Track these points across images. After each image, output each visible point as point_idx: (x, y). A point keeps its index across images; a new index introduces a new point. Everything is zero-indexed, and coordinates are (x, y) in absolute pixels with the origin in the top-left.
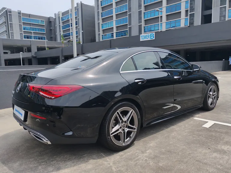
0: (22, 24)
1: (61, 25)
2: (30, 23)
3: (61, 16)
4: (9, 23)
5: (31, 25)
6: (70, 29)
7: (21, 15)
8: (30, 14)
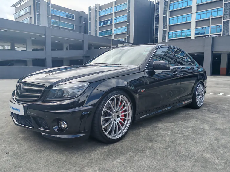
0: (51, 17)
1: (98, 21)
2: (59, 17)
3: (98, 10)
4: (36, 13)
5: (60, 18)
6: (112, 25)
7: (51, 6)
8: (59, 6)
